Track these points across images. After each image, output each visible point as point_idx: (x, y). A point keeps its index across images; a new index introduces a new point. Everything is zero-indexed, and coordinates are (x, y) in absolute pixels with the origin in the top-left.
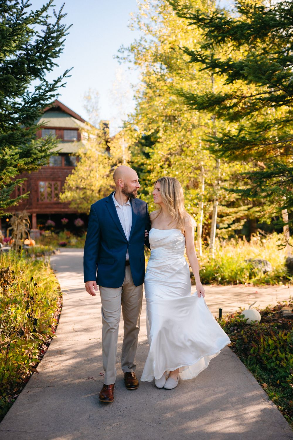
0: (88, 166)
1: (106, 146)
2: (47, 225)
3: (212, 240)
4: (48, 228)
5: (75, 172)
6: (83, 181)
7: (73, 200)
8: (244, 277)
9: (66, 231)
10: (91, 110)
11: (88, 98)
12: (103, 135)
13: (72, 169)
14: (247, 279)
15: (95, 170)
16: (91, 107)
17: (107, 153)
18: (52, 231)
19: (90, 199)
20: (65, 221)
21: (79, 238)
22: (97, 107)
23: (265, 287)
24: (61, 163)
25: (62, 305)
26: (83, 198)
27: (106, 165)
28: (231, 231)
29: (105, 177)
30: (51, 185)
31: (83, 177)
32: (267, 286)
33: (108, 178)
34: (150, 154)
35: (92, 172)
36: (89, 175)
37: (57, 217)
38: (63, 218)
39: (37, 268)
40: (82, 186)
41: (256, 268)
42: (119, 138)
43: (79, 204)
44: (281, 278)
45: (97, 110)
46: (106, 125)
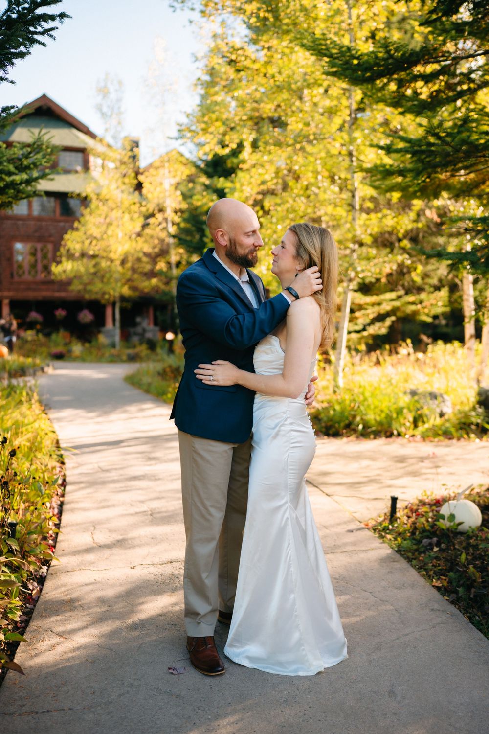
0: (103, 216)
1: (136, 182)
2: (28, 320)
3: (340, 354)
4: (30, 326)
5: (80, 226)
6: (94, 242)
7: (75, 277)
8: (405, 424)
9: (62, 333)
10: (109, 113)
11: (104, 92)
12: (131, 160)
13: (73, 222)
14: (409, 428)
15: (115, 223)
16: (108, 106)
17: (137, 193)
18: (38, 332)
19: (107, 275)
20: (60, 313)
21: (87, 345)
22: (119, 108)
23: (444, 443)
24: (54, 212)
25: (64, 480)
26: (95, 274)
27: (136, 216)
28: (366, 337)
29: (134, 236)
30: (36, 250)
31: (95, 235)
32: (447, 442)
33: (139, 238)
34: (227, 191)
35: (111, 228)
36: (105, 233)
37: (47, 307)
38: (57, 309)
39: (13, 404)
40: (91, 253)
41: (425, 408)
42: (159, 168)
43: (86, 285)
44: (473, 427)
45: (120, 113)
46: (136, 144)
